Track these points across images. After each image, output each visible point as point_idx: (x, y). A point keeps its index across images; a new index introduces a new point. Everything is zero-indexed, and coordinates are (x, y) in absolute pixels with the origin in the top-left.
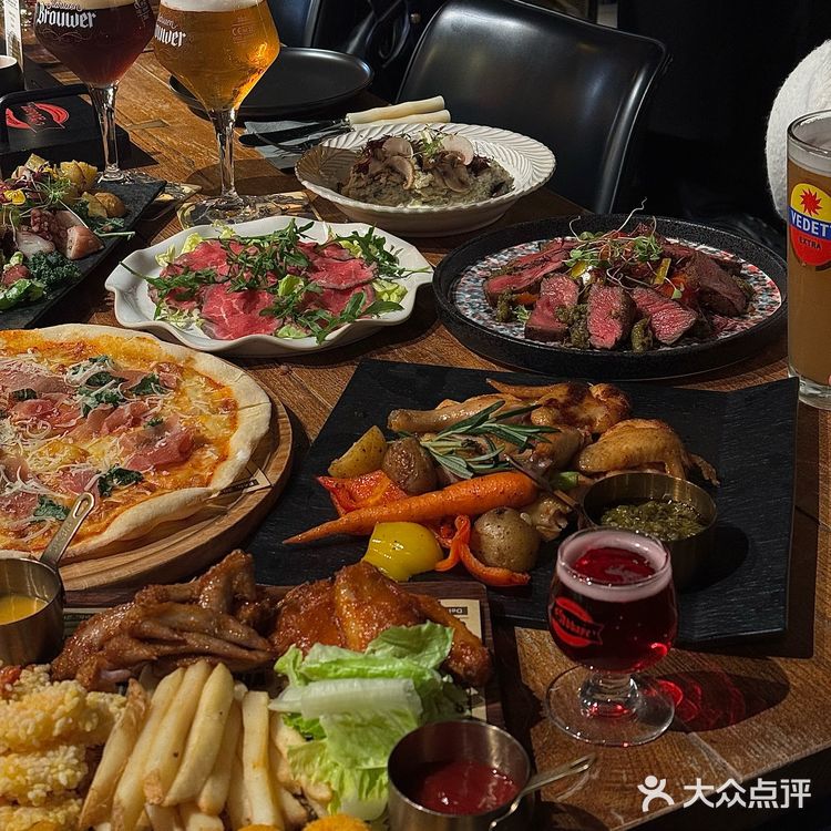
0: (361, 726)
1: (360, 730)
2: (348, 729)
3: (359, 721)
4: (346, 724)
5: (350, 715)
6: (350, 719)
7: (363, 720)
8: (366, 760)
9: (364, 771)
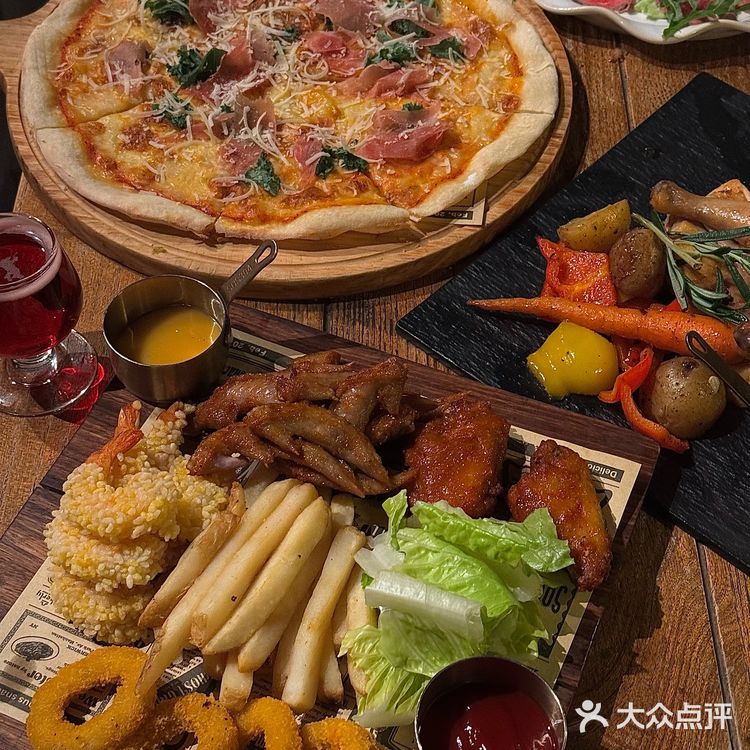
0: (421, 629)
1: (419, 632)
2: (408, 628)
3: (419, 625)
4: (406, 623)
5: (412, 617)
6: (411, 620)
7: (424, 625)
8: (417, 663)
9: (411, 674)
